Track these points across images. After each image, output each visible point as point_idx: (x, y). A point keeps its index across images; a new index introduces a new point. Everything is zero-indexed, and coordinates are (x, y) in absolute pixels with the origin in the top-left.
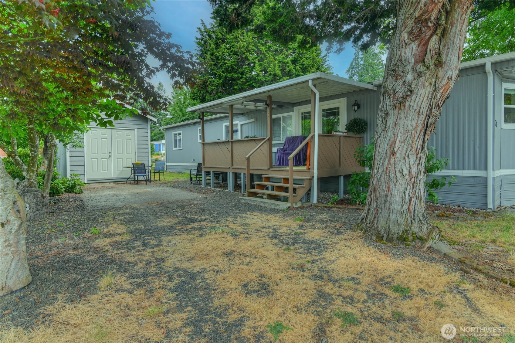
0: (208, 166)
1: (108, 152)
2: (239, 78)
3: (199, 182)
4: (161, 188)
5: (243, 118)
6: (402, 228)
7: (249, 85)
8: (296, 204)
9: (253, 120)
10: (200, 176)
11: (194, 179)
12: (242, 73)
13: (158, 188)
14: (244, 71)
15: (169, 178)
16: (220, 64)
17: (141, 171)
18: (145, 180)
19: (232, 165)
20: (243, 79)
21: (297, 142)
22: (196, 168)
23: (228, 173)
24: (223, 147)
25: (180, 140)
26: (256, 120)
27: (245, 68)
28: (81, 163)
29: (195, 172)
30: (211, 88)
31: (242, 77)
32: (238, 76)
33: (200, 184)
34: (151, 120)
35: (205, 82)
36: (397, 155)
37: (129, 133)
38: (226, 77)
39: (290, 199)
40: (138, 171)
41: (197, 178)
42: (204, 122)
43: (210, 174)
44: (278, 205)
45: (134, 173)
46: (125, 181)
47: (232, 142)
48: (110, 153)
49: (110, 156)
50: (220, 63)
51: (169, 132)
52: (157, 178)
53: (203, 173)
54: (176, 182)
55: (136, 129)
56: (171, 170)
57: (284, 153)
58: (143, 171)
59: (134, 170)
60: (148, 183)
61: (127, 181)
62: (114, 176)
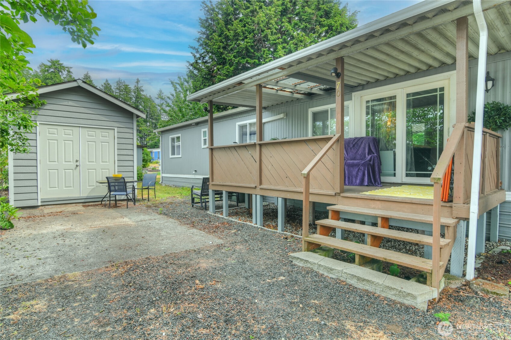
0: (218, 183)
1: (75, 161)
3: (203, 206)
4: (147, 217)
5: (266, 113)
9: (281, 116)
10: (206, 197)
11: (196, 200)
13: (142, 217)
16: (231, 47)
17: (119, 189)
19: (261, 183)
21: (362, 146)
22: (201, 185)
23: (254, 196)
24: (246, 154)
25: (179, 146)
26: (287, 115)
27: (264, 51)
28: (33, 176)
29: (199, 192)
30: (219, 78)
32: (255, 62)
33: (206, 208)
34: (138, 116)
37: (105, 133)
40: (116, 188)
41: (201, 199)
42: (212, 120)
43: (222, 194)
45: (111, 190)
47: (260, 145)
48: (77, 161)
49: (77, 166)
50: (231, 45)
51: (165, 136)
52: (145, 196)
53: (211, 192)
54: (171, 203)
55: (116, 129)
56: (168, 183)
59: (109, 186)
60: (131, 204)
61: (102, 201)
62: (84, 194)
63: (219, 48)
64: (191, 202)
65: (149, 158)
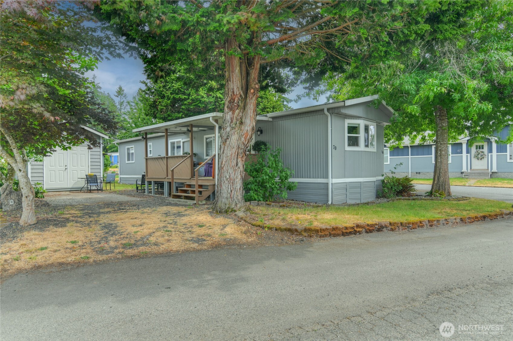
0: (150, 177)
2: (185, 99)
3: (143, 191)
4: (111, 196)
5: (184, 136)
6: (227, 206)
7: (194, 105)
8: (201, 201)
10: (144, 186)
11: (139, 188)
12: (189, 95)
13: (107, 195)
14: (190, 93)
15: (119, 188)
16: (168, 86)
17: (93, 182)
18: (98, 190)
19: (167, 176)
20: (189, 100)
22: (141, 179)
23: (165, 183)
24: (161, 162)
25: (132, 154)
28: (41, 175)
29: (140, 182)
31: (189, 99)
32: (185, 97)
33: (144, 192)
35: (155, 102)
36: (224, 169)
37: (83, 149)
38: (174, 98)
39: (196, 198)
40: (91, 182)
41: (141, 187)
42: (146, 141)
43: (151, 184)
44: (187, 202)
45: (88, 183)
46: (80, 190)
47: (167, 158)
48: (66, 166)
49: (66, 169)
51: (122, 146)
52: (108, 188)
53: (146, 182)
54: (125, 191)
56: (124, 182)
57: (209, 166)
58: (96, 181)
59: (87, 180)
60: (99, 191)
61: (81, 190)
62: (70, 186)
63: (160, 88)
64: (136, 189)
65: (109, 163)
